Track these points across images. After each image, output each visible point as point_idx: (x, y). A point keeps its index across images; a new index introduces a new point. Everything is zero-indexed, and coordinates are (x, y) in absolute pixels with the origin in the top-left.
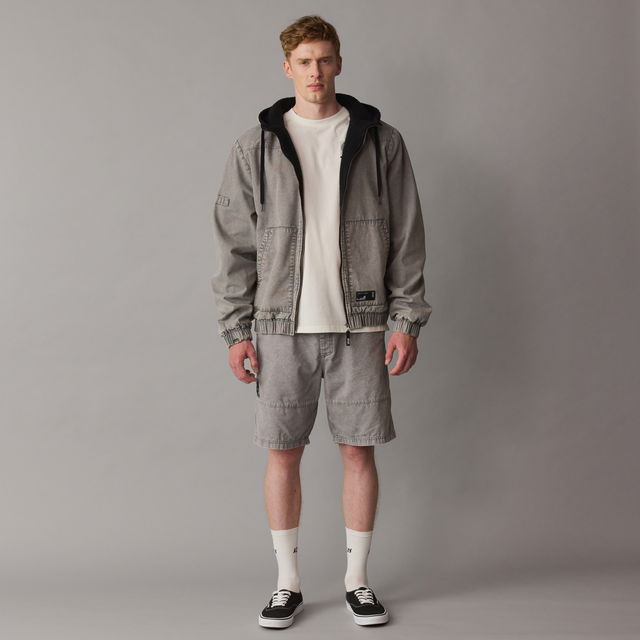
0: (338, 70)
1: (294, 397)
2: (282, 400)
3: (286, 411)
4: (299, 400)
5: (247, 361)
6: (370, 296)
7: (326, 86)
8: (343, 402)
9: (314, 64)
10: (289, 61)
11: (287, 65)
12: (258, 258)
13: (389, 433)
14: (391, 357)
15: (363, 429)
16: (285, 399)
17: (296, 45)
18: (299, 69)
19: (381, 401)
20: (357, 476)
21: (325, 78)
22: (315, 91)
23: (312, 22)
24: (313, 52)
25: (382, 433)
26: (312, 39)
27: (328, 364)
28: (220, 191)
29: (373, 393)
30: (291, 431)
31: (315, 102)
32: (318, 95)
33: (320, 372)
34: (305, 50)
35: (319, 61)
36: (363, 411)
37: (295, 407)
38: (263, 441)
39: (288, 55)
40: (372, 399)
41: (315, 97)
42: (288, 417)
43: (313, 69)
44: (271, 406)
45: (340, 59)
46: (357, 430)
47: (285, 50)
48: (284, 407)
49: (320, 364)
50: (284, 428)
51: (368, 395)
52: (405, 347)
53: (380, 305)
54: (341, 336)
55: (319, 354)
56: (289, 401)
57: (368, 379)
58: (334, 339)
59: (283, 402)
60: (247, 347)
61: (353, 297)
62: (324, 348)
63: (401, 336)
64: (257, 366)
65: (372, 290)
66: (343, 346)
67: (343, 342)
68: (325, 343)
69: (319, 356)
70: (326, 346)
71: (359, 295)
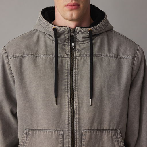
7: (81, 6)
22: (72, 10)
31: (72, 20)
41: (72, 15)
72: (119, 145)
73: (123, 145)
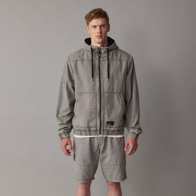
0: (108, 29)
1: (89, 162)
2: (84, 163)
3: (86, 167)
4: (91, 163)
5: (68, 146)
6: (112, 123)
7: (103, 37)
8: (107, 164)
9: (98, 28)
10: (88, 26)
11: (88, 28)
12: (75, 106)
13: (124, 177)
14: (127, 148)
15: (114, 175)
16: (86, 162)
17: (91, 20)
18: (93, 30)
19: (121, 164)
20: (113, 193)
21: (103, 33)
22: (99, 38)
23: (97, 11)
24: (98, 23)
25: (122, 177)
26: (97, 17)
27: (101, 149)
28: (63, 78)
29: (119, 161)
30: (88, 175)
31: (99, 43)
32: (100, 40)
33: (98, 151)
34: (94, 22)
35: (100, 26)
36: (114, 168)
37: (90, 166)
38: (76, 179)
39: (88, 24)
40: (118, 163)
41: (99, 41)
42: (87, 170)
43: (98, 30)
44: (80, 165)
45: (109, 25)
46: (112, 175)
47: (87, 22)
48: (85, 166)
49: (98, 148)
50: (85, 174)
51: (116, 161)
52: (133, 144)
53: (117, 127)
54: (106, 137)
55: (98, 144)
56: (87, 163)
57: (117, 155)
58: (104, 138)
59: (85, 164)
60: (68, 141)
61: (105, 123)
62: (100, 142)
63: (131, 139)
64: (72, 148)
65: (113, 121)
66: (107, 141)
67: (107, 140)
68: (100, 140)
69: (98, 145)
70: (101, 141)
71: (108, 123)
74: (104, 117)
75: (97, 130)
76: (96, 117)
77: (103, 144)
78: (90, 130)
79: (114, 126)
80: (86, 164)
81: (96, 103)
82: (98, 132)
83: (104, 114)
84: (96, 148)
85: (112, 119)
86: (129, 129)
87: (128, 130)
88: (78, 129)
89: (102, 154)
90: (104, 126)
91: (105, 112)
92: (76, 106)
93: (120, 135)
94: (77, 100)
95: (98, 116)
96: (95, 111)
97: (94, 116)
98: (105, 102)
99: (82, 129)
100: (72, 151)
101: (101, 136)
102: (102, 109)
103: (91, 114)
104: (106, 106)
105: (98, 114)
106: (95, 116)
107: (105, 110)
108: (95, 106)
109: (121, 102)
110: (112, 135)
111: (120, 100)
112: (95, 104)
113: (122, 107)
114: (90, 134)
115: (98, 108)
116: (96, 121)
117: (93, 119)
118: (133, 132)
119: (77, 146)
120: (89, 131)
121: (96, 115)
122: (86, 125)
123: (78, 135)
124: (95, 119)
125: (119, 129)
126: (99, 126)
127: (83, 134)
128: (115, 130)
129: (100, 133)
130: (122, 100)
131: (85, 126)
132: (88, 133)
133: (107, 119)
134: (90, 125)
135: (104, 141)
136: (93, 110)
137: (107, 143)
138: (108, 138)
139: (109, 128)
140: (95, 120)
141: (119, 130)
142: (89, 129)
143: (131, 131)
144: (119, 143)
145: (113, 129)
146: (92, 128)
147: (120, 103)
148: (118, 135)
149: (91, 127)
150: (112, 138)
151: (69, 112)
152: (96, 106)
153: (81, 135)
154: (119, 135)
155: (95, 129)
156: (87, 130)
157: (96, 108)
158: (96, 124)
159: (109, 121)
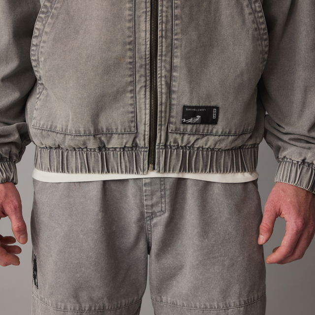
2: (76, 297)
4: (110, 298)
6: (207, 115)
12: (36, 33)
14: (271, 231)
16: (84, 296)
29: (236, 289)
33: (142, 245)
37: (102, 311)
40: (233, 300)
49: (143, 230)
51: (225, 294)
52: (299, 213)
53: (229, 135)
54: (180, 182)
55: (142, 214)
56: (91, 299)
57: (227, 263)
58: (168, 187)
59: (78, 301)
60: (6, 196)
61: (174, 113)
62: (149, 203)
63: (290, 191)
64: (22, 230)
65: (213, 104)
66: (184, 199)
67: (184, 192)
68: (152, 194)
69: (142, 218)
70: (155, 200)
71: (188, 113)
72: (251, 8)
73: (260, 9)
74: (169, 86)
75: (135, 146)
76: (133, 83)
77: (166, 215)
78: (102, 148)
79: (219, 128)
80: (86, 306)
81: (134, 19)
82: (143, 156)
83: (171, 71)
84: (132, 230)
85: (209, 96)
86: (280, 143)
87: (278, 150)
88: (49, 142)
89: (159, 256)
90: (172, 127)
91: (177, 61)
92: (40, 35)
93: (244, 170)
94: (46, 6)
95: (142, 82)
96: (129, 54)
97: (122, 77)
98: (177, 12)
99: (68, 142)
100: (25, 241)
101: (153, 174)
102: (162, 47)
103: (109, 68)
104: (183, 32)
105: (142, 71)
106: (130, 79)
107: (177, 52)
108: (127, 33)
109: (249, 18)
110: (204, 170)
111: (247, 11)
112: (131, 25)
113: (256, 39)
114: (106, 167)
115: (142, 41)
116: (134, 105)
117: (117, 95)
118: (300, 160)
119: (44, 219)
120: (100, 149)
121: (133, 75)
122: (84, 124)
123: (50, 169)
124: (129, 95)
125: (239, 143)
126: (144, 128)
127: (73, 164)
128: (223, 146)
129: (152, 161)
130: (254, 12)
131: (82, 130)
132: (95, 159)
133: (183, 97)
134: (103, 124)
135: (167, 200)
136: (118, 49)
137: (183, 209)
138: (189, 183)
139: (192, 139)
140: (128, 98)
141: (240, 147)
142: (102, 142)
143: (292, 153)
144: (238, 207)
145: (210, 144)
146: (115, 136)
147: (244, 22)
148: (231, 170)
149: (110, 134)
150: (207, 184)
151: (12, 65)
152: (134, 30)
153: (63, 171)
154: (238, 170)
155: (127, 140)
156: (92, 144)
157: (133, 43)
158: (135, 120)
159: (194, 104)
